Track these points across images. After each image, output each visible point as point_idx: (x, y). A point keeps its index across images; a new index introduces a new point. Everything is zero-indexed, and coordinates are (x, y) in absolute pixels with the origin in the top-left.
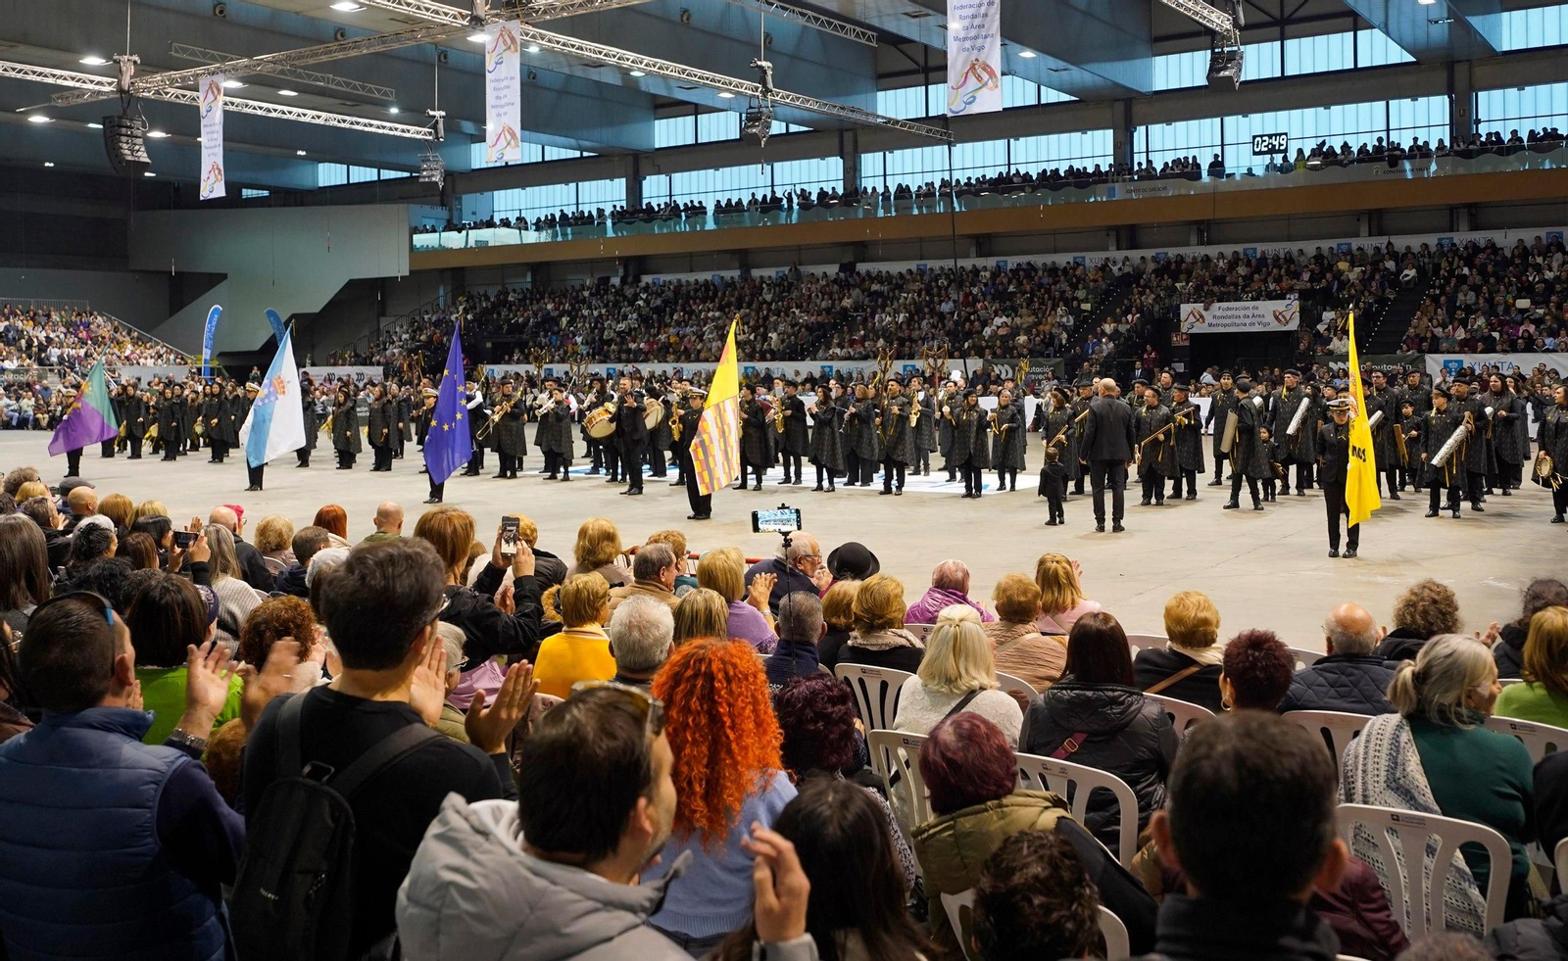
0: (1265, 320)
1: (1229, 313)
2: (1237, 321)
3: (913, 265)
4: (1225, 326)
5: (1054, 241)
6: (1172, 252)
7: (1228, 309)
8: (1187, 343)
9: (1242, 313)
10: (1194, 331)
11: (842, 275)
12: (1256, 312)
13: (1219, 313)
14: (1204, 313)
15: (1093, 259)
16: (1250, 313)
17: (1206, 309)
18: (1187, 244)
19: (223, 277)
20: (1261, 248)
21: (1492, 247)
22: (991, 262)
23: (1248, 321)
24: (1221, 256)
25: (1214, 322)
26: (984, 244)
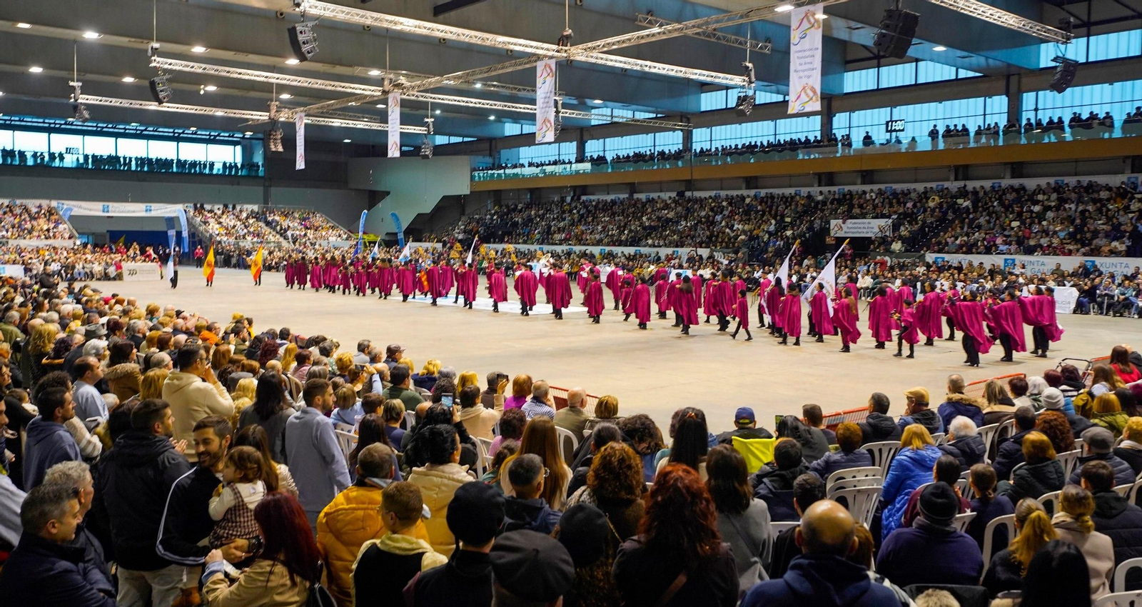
0: (874, 231)
1: (856, 226)
2: (860, 230)
3: (713, 193)
4: (853, 233)
5: (790, 180)
6: (847, 188)
7: (855, 223)
8: (834, 242)
9: (862, 226)
10: (837, 235)
11: (677, 198)
12: (870, 226)
13: (850, 226)
14: (842, 225)
15: (804, 191)
16: (866, 226)
17: (844, 223)
18: (855, 184)
19: (388, 193)
20: (895, 186)
21: (1023, 188)
22: (752, 192)
23: (865, 230)
24: (872, 191)
25: (848, 230)
26: (751, 182)
